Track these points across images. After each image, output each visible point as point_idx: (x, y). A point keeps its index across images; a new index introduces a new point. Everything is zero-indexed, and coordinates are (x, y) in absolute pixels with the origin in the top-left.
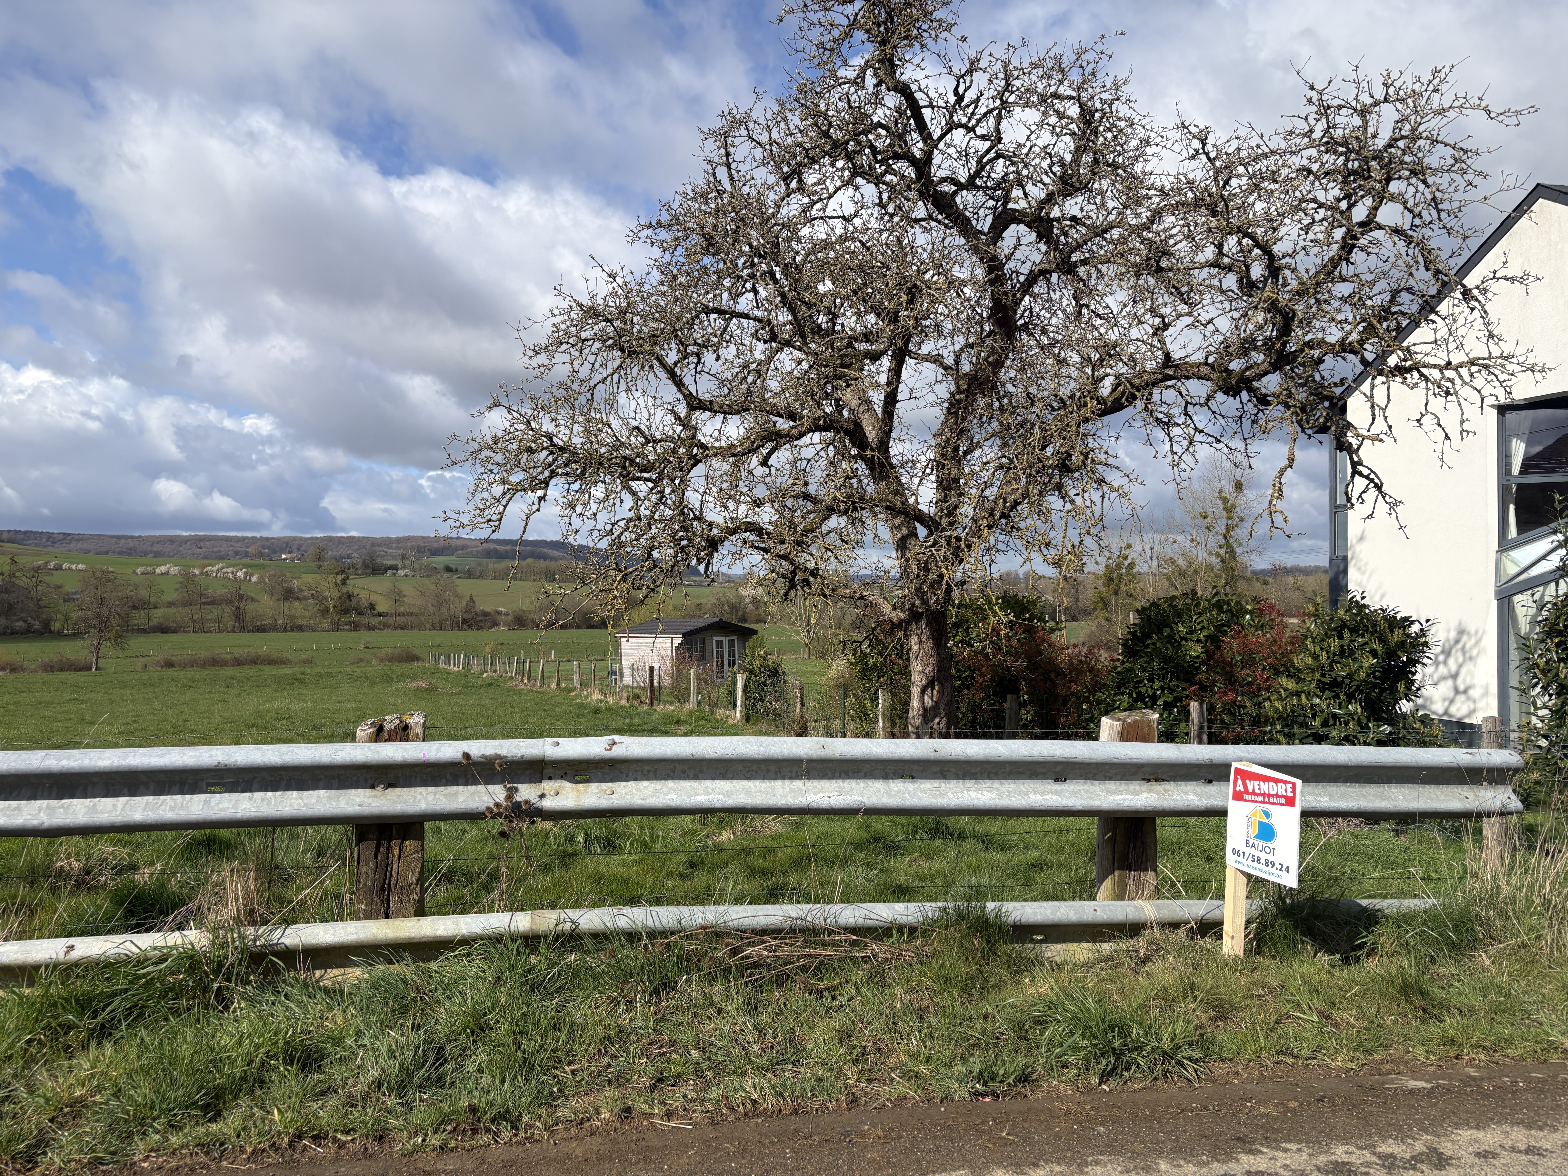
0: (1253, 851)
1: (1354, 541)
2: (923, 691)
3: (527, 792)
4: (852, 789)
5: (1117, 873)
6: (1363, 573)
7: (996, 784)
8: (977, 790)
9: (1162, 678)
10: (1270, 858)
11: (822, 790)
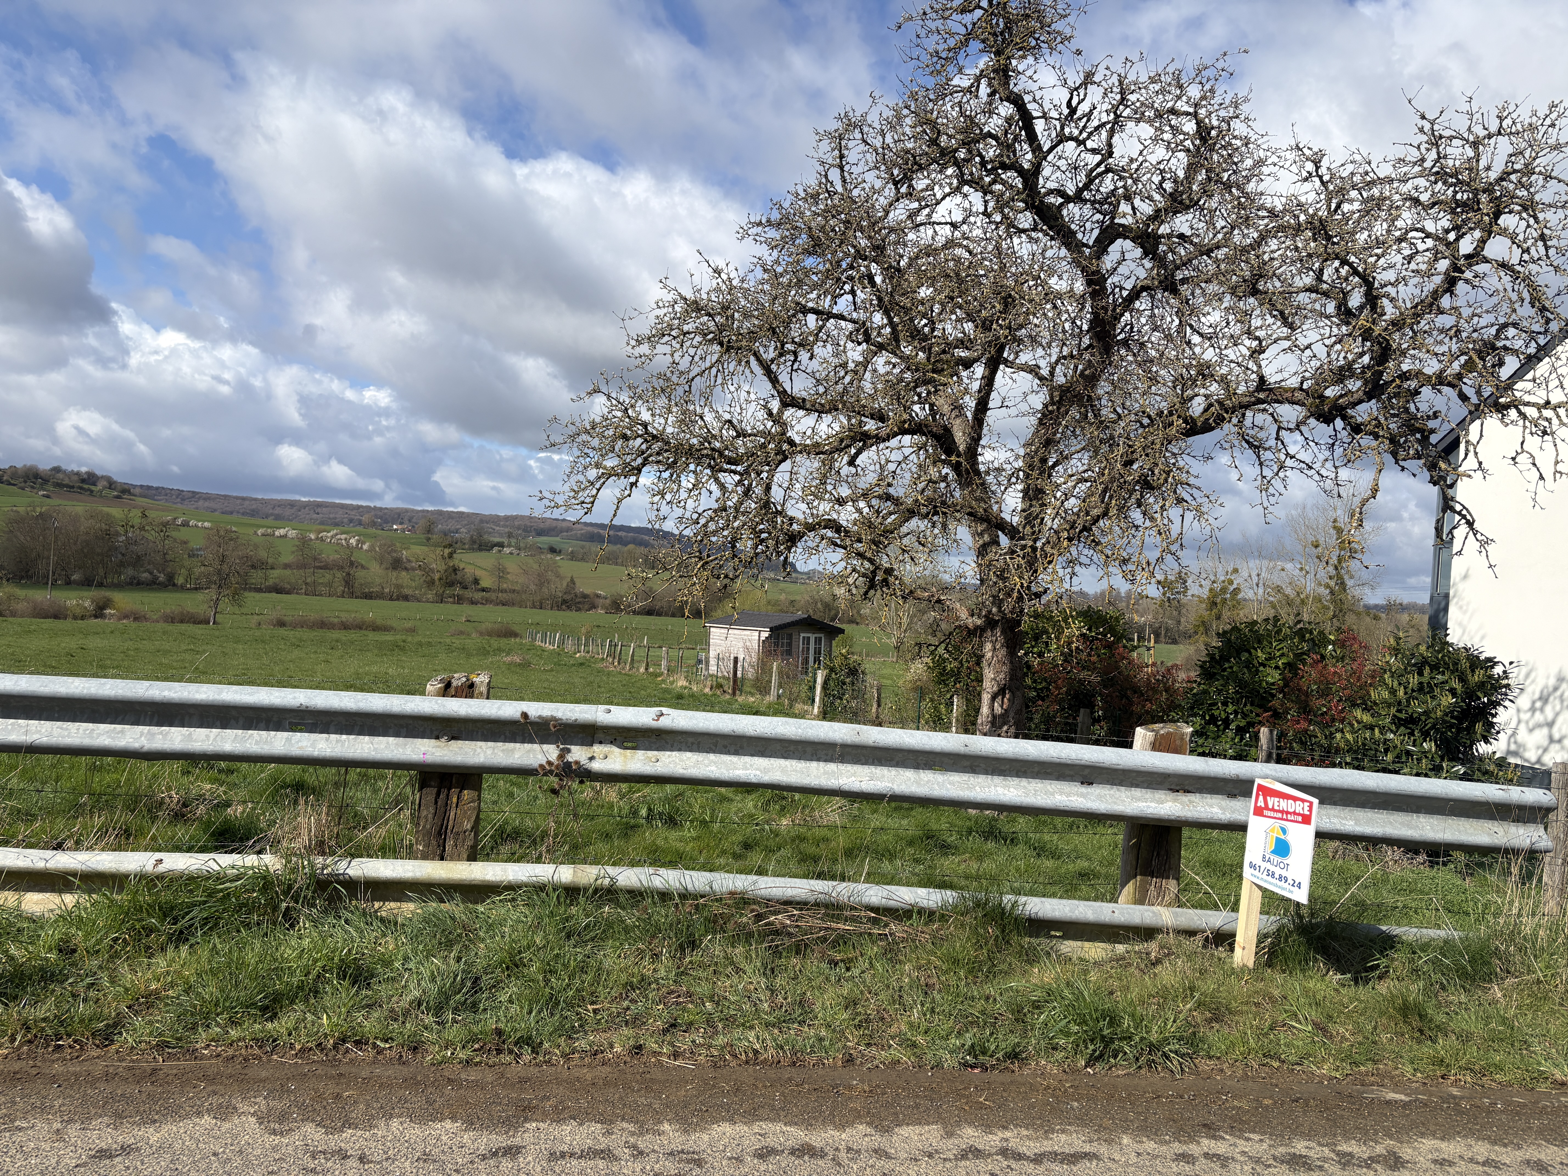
0: (1268, 866)
1: (1458, 579)
2: (993, 698)
3: (578, 754)
4: (883, 776)
5: (1139, 878)
6: (1465, 612)
7: (1024, 782)
8: (1004, 787)
9: (1236, 702)
10: (1284, 873)
11: (854, 775)
